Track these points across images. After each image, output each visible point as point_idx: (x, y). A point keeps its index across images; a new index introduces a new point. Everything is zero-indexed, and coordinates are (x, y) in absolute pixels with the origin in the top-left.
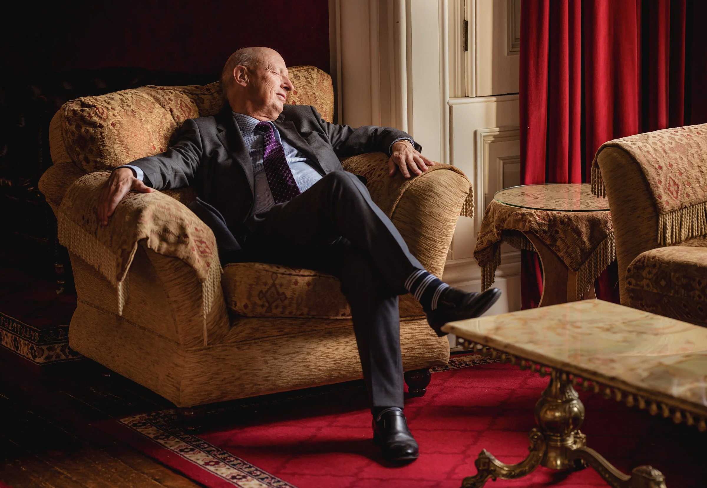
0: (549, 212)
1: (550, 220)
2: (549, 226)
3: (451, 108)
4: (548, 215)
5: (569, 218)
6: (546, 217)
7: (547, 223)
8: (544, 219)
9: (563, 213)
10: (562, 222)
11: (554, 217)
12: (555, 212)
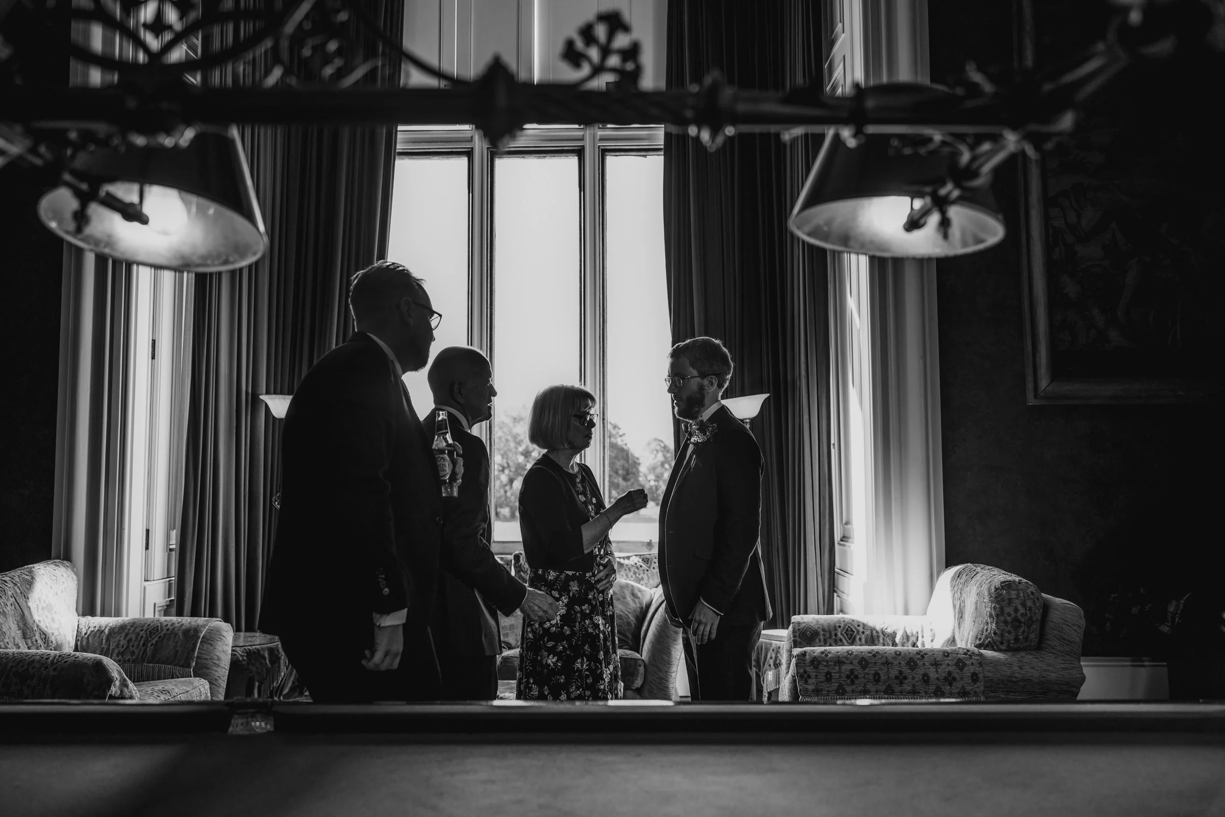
0: (245, 647)
1: (247, 653)
2: (247, 657)
3: (145, 588)
4: (245, 649)
5: (258, 650)
6: (245, 651)
7: (245, 654)
8: (243, 652)
9: (254, 647)
10: (254, 653)
11: (249, 649)
12: (249, 647)
